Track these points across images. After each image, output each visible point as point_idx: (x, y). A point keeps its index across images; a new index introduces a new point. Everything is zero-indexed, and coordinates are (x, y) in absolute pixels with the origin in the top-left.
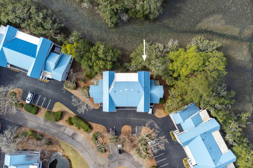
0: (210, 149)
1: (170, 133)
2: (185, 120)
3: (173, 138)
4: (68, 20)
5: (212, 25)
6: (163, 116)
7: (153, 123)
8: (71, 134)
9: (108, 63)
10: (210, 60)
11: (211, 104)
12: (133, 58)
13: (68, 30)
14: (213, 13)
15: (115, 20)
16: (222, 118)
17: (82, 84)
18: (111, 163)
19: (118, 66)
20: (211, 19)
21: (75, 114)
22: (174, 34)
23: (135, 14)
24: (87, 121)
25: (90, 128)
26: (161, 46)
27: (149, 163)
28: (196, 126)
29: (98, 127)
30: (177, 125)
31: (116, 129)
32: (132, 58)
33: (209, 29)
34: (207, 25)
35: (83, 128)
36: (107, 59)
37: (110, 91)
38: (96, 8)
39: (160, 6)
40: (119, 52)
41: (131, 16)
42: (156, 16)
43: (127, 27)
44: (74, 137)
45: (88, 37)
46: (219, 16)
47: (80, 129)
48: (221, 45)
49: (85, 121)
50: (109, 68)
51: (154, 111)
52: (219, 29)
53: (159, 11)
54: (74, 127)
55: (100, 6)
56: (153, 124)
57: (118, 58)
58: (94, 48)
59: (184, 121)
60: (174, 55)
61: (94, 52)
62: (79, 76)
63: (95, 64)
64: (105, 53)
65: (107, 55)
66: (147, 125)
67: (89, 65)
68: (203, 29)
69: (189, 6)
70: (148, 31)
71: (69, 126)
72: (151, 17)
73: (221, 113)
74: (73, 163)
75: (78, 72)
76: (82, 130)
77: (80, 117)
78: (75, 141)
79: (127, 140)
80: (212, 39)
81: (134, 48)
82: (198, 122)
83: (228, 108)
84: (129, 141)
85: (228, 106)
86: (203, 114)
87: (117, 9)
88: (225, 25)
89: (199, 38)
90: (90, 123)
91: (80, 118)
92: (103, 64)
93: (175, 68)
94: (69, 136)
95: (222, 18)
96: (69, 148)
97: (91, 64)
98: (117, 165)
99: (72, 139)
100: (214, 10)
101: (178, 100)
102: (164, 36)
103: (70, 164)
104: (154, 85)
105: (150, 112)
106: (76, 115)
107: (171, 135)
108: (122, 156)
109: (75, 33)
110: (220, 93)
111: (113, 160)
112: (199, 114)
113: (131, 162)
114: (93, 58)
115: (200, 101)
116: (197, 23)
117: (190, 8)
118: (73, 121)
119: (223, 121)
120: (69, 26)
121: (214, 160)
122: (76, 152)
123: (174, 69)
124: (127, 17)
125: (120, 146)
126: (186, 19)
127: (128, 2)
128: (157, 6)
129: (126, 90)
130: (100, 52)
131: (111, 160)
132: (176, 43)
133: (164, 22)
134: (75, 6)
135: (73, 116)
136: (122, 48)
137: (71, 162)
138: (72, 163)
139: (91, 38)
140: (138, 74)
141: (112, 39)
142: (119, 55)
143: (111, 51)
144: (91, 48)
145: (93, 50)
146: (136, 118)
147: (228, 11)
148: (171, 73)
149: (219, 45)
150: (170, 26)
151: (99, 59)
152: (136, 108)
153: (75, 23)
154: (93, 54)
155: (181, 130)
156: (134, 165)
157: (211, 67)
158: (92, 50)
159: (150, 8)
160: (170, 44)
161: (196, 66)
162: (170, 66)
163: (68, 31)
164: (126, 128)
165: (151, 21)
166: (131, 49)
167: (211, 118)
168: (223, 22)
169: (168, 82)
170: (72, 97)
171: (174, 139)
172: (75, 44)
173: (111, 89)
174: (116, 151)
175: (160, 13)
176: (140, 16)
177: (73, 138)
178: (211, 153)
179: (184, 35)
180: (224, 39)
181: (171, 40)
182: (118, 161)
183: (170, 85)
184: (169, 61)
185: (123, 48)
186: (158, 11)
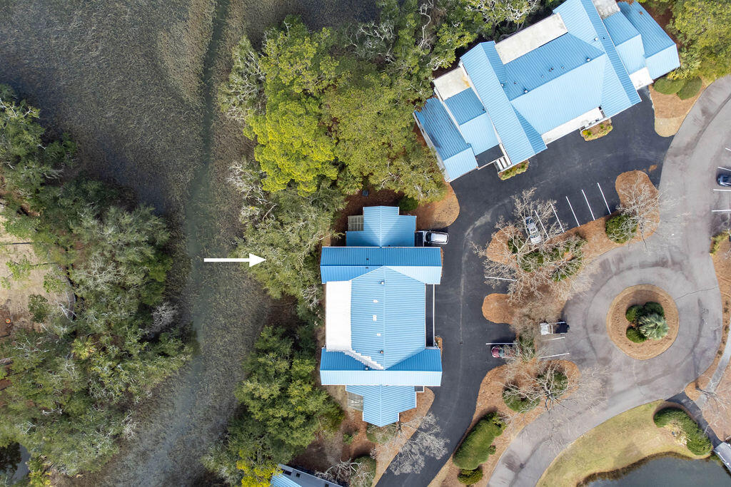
0: (552, 71)
1: (503, 178)
2: (464, 141)
3: (519, 172)
4: (173, 476)
5: (187, 60)
6: (455, 199)
7: (475, 230)
8: (509, 474)
9: (297, 369)
10: (286, 81)
11: (418, 68)
12: (284, 289)
13: (201, 478)
14: (152, 58)
15: (170, 345)
16: (460, 34)
17: (359, 440)
18: (595, 353)
19: (305, 333)
20: (169, 62)
21: (450, 461)
22: (212, 168)
23: (154, 286)
24: (471, 426)
25: (491, 418)
26: (246, 211)
27: (597, 240)
28: (484, 110)
29: (488, 394)
30: (480, 163)
31: (495, 338)
32: (283, 293)
33: (200, 67)
34: (186, 74)
35: (491, 437)
36: (283, 370)
37: (379, 366)
38: (137, 398)
39: (133, 212)
40: (264, 335)
41: (159, 297)
42: (161, 223)
43: (192, 306)
44: (518, 464)
45: (221, 420)
46: (163, 41)
47: (494, 447)
48: (245, 38)
49: (470, 433)
50: (312, 368)
51: (438, 226)
52: (200, 39)
53: (146, 215)
54: (488, 464)
55: (133, 389)
56: (479, 231)
57: (283, 337)
58: (254, 407)
59: (469, 145)
60: (273, 179)
61: (266, 410)
62: (337, 446)
63: (299, 407)
64: (267, 378)
65: (273, 370)
66: (482, 253)
67: (304, 425)
68: (199, 85)
69: (132, 126)
70: (204, 244)
71: (485, 480)
72: (163, 237)
73: (444, 38)
74: (596, 470)
75: (323, 449)
76: (496, 441)
77: (459, 445)
78: (532, 460)
79: (525, 310)
80: (227, 58)
81: (255, 286)
82: (471, 104)
83: (429, 11)
84: (530, 304)
85: (424, 11)
86: (447, 87)
87: (141, 341)
88: (189, 22)
89: (225, 99)
90: (476, 416)
91: (461, 447)
92: (301, 385)
93: (310, 177)
94: (516, 477)
95: (168, 30)
96: (552, 480)
97: (300, 420)
98: (602, 337)
99: (523, 469)
100: (145, 55)
101: (407, 167)
102: (218, 199)
103: (600, 477)
104: (361, 233)
105: (441, 238)
106: (451, 457)
107: (510, 177)
108: (575, 323)
109: (209, 462)
110: (385, 39)
111: (587, 348)
112: (449, 101)
113: (592, 295)
114: (283, 413)
115: (409, 101)
116: (182, 101)
117: (138, 123)
118: (469, 467)
119: (467, 33)
120: (188, 472)
121: (587, 59)
122: (561, 460)
123: (314, 178)
124: (163, 308)
125: (545, 330)
126: (169, 134)
127: (121, 309)
128: (131, 225)
129: (375, 318)
130: (265, 391)
131: (586, 356)
132: (238, 167)
133: (178, 198)
134: (131, 456)
135: (454, 465)
136: (255, 321)
137: (594, 474)
138: (597, 472)
139: (226, 410)
140: (328, 282)
141: (228, 350)
142: (274, 334)
143: (261, 360)
144: (252, 416)
145: (260, 414)
146: (460, 279)
147: (148, 16)
148: (325, 185)
149: (245, 42)
150: (191, 181)
151: (284, 395)
152: (429, 287)
153: (180, 457)
154: (271, 411)
155: (496, 152)
156: (601, 287)
157: (309, 77)
158: (258, 416)
159: (138, 244)
160: (242, 186)
161: (306, 123)
162: (306, 189)
163: (205, 477)
164: (491, 309)
165: (175, 234)
166: (257, 293)
167: (460, 64)
168: (178, 28)
169: (354, 190)
170: (397, 473)
171: (523, 167)
172: (242, 466)
173: (375, 363)
174: (560, 338)
175: (151, 213)
176: (159, 271)
177: (522, 466)
178: (564, 69)
179: (214, 139)
180: (227, 24)
181: (230, 179)
182: (592, 335)
183: (362, 183)
184: (293, 191)
185: (253, 315)
186: (146, 218)
